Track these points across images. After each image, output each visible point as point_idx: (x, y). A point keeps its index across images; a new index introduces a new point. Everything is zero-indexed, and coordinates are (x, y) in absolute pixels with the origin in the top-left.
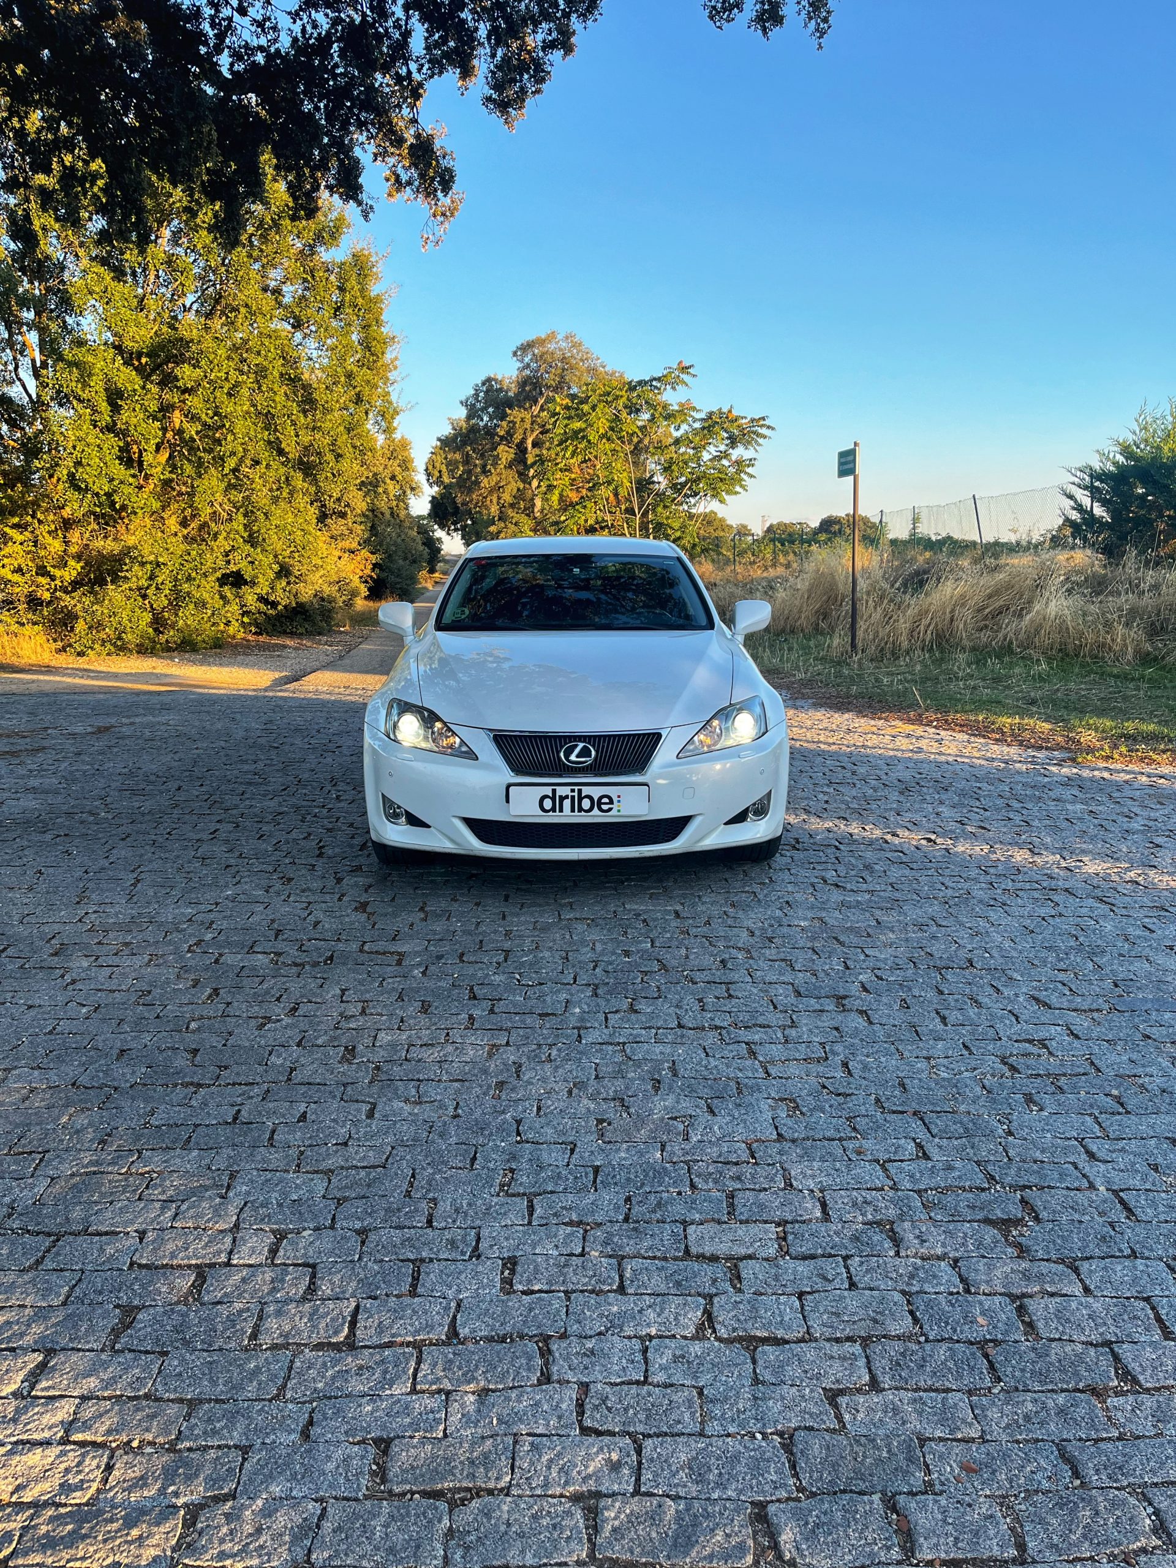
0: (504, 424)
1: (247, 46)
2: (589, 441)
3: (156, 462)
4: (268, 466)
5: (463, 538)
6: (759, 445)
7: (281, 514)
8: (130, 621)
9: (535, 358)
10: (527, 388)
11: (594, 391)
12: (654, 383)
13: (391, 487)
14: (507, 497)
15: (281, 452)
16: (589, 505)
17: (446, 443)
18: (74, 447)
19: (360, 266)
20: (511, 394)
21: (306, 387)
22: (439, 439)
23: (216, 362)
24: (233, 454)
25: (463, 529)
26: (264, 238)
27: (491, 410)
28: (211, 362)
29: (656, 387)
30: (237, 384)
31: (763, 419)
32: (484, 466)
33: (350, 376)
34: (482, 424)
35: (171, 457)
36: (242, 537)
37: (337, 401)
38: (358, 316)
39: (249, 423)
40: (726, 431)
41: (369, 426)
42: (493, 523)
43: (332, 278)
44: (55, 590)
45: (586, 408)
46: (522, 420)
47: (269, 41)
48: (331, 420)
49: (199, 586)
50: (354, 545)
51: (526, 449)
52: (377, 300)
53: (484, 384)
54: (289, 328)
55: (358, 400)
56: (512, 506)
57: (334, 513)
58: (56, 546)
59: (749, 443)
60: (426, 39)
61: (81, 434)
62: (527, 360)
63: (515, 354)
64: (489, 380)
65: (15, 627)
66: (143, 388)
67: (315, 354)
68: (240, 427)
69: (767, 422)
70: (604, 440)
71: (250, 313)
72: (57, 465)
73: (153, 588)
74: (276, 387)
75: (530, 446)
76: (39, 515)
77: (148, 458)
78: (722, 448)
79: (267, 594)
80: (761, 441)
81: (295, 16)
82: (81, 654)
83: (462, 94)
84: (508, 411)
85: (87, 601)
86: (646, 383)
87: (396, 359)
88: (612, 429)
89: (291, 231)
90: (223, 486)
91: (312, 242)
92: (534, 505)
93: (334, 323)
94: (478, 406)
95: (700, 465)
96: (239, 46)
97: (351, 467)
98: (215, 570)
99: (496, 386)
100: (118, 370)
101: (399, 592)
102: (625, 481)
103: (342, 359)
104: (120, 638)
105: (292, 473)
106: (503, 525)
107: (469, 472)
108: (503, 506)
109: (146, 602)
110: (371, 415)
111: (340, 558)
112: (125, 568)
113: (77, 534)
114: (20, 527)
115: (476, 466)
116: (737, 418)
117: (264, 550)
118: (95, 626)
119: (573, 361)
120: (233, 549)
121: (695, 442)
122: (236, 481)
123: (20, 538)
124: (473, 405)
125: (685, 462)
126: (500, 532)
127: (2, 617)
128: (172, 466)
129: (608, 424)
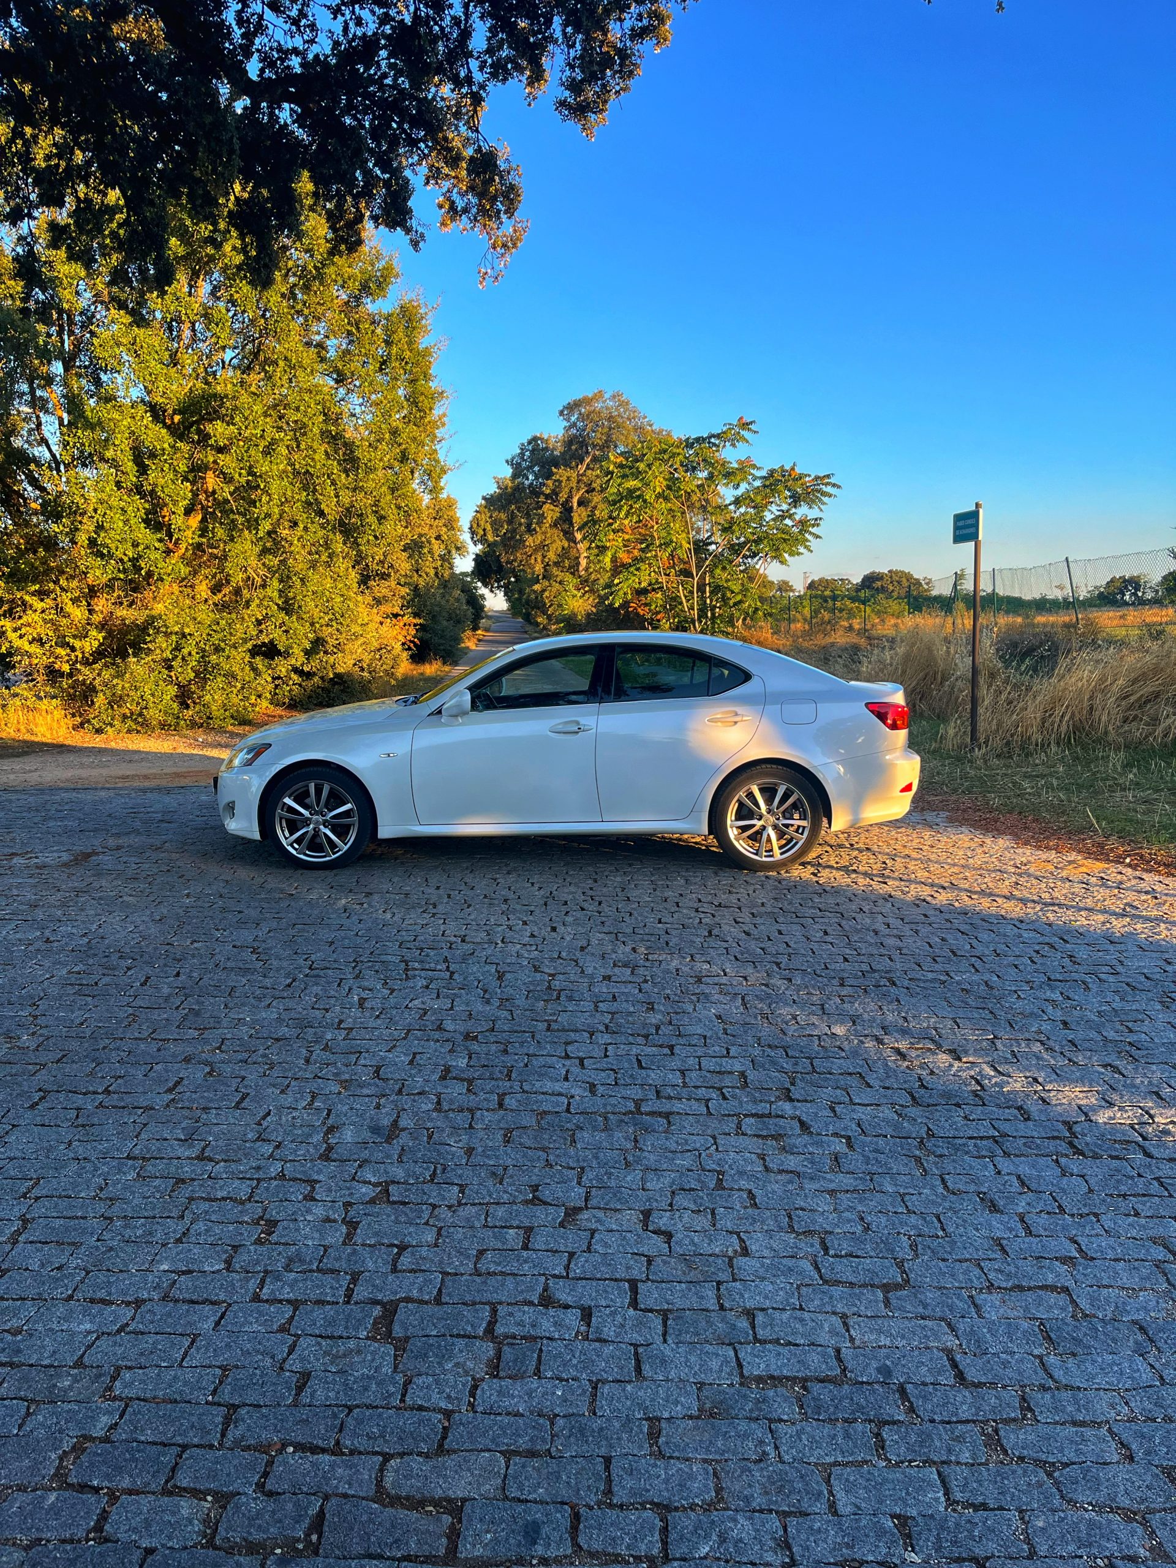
0: (550, 482)
1: (280, 49)
2: (645, 501)
3: (188, 528)
4: (306, 529)
5: (506, 594)
6: (824, 503)
7: (319, 580)
8: (153, 695)
9: (582, 418)
10: (573, 447)
11: (650, 449)
12: (713, 440)
13: (436, 547)
14: (551, 556)
15: (321, 513)
16: (643, 566)
17: (491, 502)
18: (95, 510)
19: (408, 318)
20: (557, 453)
21: (349, 446)
22: (484, 498)
23: (251, 418)
24: (268, 515)
25: (506, 587)
26: (306, 288)
27: (536, 469)
28: (246, 419)
29: (714, 445)
30: (273, 442)
31: (828, 476)
32: (529, 526)
33: (395, 433)
34: (527, 482)
35: (203, 519)
36: (277, 605)
37: (381, 460)
38: (405, 370)
39: (285, 482)
40: (789, 490)
41: (415, 486)
42: (537, 582)
43: (379, 331)
44: (76, 662)
45: (642, 466)
46: (568, 479)
47: (305, 42)
48: (373, 480)
49: (228, 657)
50: (397, 610)
51: (572, 507)
52: (426, 353)
53: (529, 443)
54: (332, 383)
55: (404, 458)
56: (557, 564)
57: (377, 575)
58: (78, 613)
59: (813, 501)
60: (489, 39)
61: (104, 496)
62: (573, 419)
63: (561, 413)
64: (535, 439)
65: (32, 701)
66: (173, 447)
67: (358, 410)
68: (275, 487)
69: (832, 480)
70: (661, 500)
71: (290, 366)
72: (77, 529)
73: (179, 659)
74: (315, 445)
75: (575, 505)
76: (62, 582)
77: (177, 521)
78: (785, 507)
79: (302, 665)
80: (825, 499)
81: (336, 12)
82: (99, 731)
83: (529, 105)
84: (554, 470)
85: (106, 674)
86: (704, 439)
87: (444, 415)
88: (669, 487)
89: (336, 281)
90: (257, 550)
91: (357, 292)
92: (578, 564)
93: (379, 378)
94: (524, 464)
95: (761, 525)
96: (271, 48)
97: (393, 528)
98: (245, 641)
99: (541, 445)
100: (146, 427)
101: (442, 653)
102: (684, 542)
103: (386, 415)
104: (141, 714)
105: (331, 536)
106: (547, 583)
107: (514, 531)
108: (548, 565)
109: (172, 674)
110: (416, 475)
111: (381, 623)
112: (148, 639)
113: (102, 602)
114: (42, 594)
115: (520, 524)
116: (801, 477)
117: (300, 618)
118: (116, 701)
119: (619, 420)
120: (266, 617)
121: (756, 501)
122: (272, 545)
123: (39, 605)
124: (519, 464)
125: (746, 522)
126: (544, 591)
127: (18, 690)
128: (203, 531)
129: (665, 483)
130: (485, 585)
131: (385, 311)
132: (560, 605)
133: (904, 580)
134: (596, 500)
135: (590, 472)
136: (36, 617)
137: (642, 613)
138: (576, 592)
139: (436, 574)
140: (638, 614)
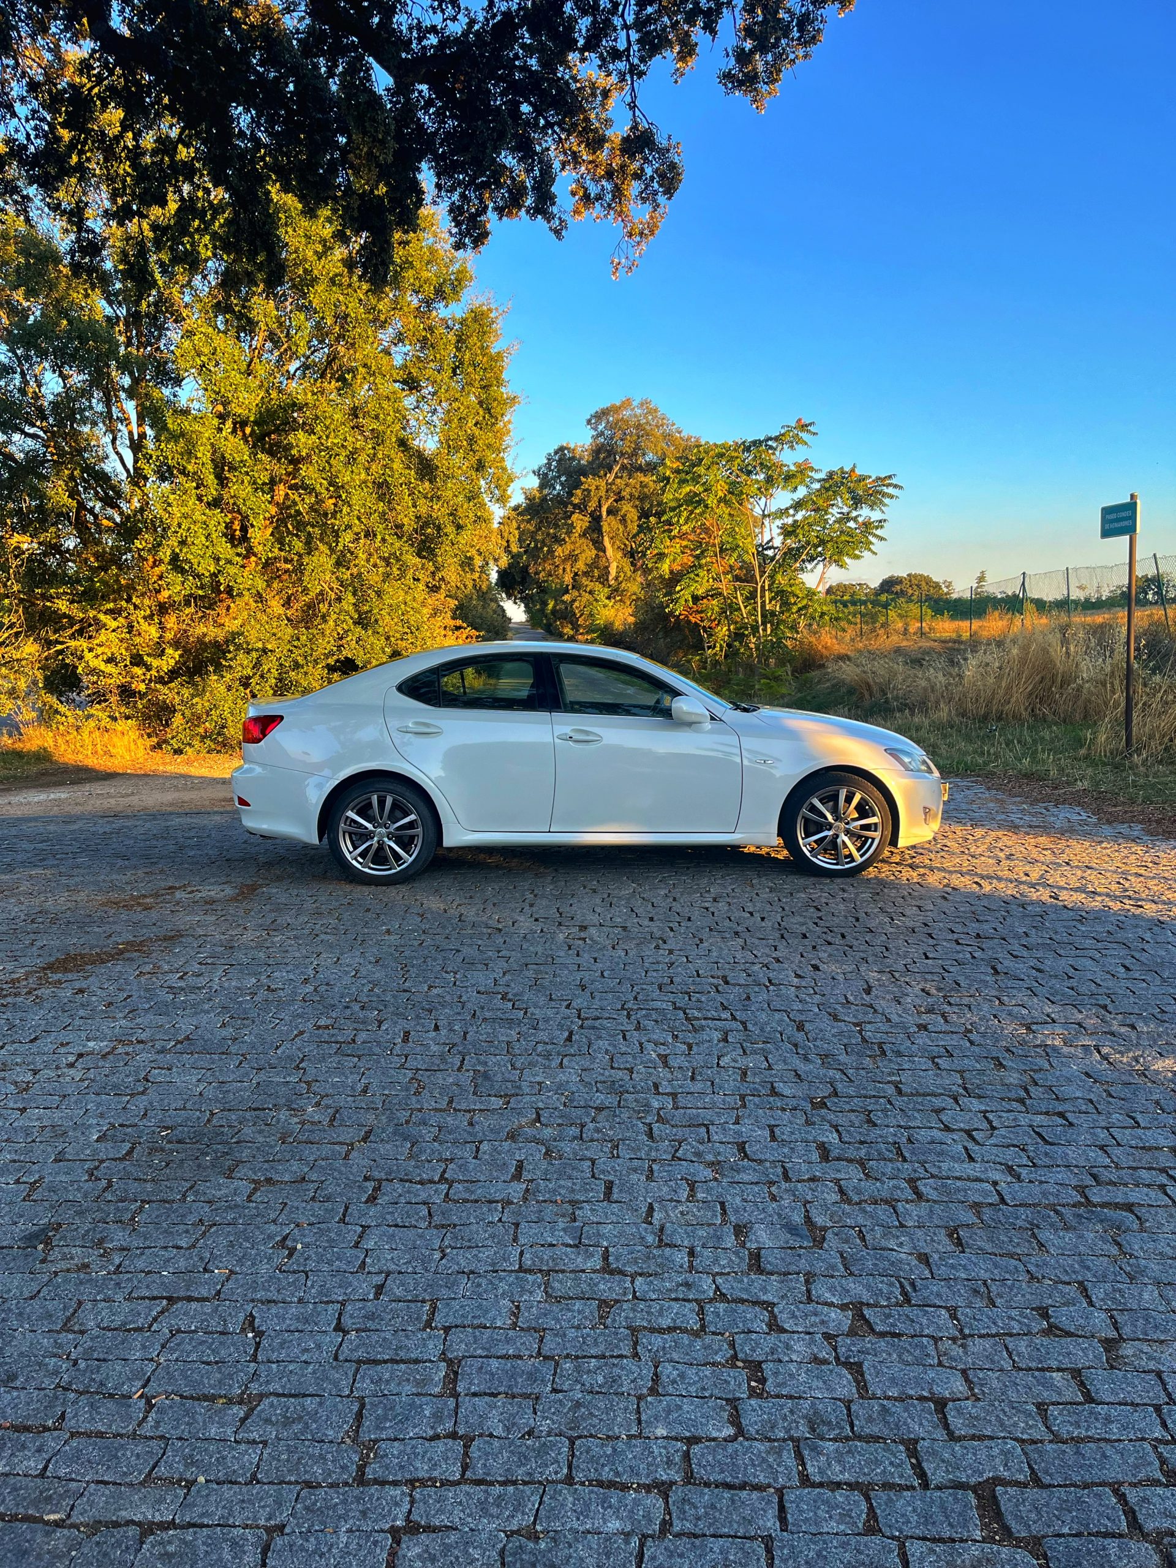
0: (578, 492)
2: (706, 506)
3: (264, 539)
4: (384, 540)
5: (527, 606)
6: (885, 505)
7: (395, 593)
8: (232, 714)
9: (610, 426)
10: (601, 456)
12: (770, 443)
14: (581, 566)
16: (702, 573)
17: (519, 513)
18: (179, 525)
19: (479, 319)
20: (585, 462)
21: (420, 454)
22: (512, 509)
23: (333, 426)
24: (349, 527)
25: (528, 598)
27: (563, 479)
28: (327, 428)
29: (771, 447)
31: (890, 477)
32: (558, 536)
33: (471, 440)
34: (553, 493)
35: (274, 533)
36: (353, 619)
38: (478, 375)
39: (365, 493)
40: (850, 492)
41: (485, 495)
42: (567, 591)
43: (452, 335)
44: (150, 681)
45: (700, 470)
46: (597, 488)
49: (308, 674)
50: (448, 621)
51: (600, 516)
52: (498, 358)
53: (556, 453)
55: (480, 466)
56: (586, 574)
58: (152, 632)
59: (875, 503)
61: (187, 510)
62: (600, 427)
63: (589, 422)
64: (561, 449)
65: (106, 723)
66: (252, 457)
67: (432, 417)
68: (356, 498)
69: (894, 481)
70: (724, 504)
71: (368, 374)
73: (257, 677)
75: (604, 514)
76: (134, 600)
77: (255, 534)
78: (845, 510)
80: (886, 501)
82: (178, 752)
84: (583, 479)
85: (186, 692)
86: (761, 442)
87: (511, 421)
88: (731, 492)
90: (333, 562)
91: (431, 297)
92: (608, 573)
93: (454, 383)
94: (551, 475)
95: (825, 528)
98: (327, 656)
99: (568, 455)
104: (220, 734)
106: (577, 594)
107: (541, 541)
108: (577, 575)
109: (248, 691)
112: (229, 656)
113: (173, 619)
114: (115, 613)
115: (549, 535)
116: (862, 479)
117: (376, 632)
118: (195, 720)
119: (648, 428)
120: (344, 631)
121: (816, 504)
123: (114, 624)
124: (546, 475)
125: (810, 525)
126: (574, 601)
127: (92, 711)
128: (281, 544)
129: (727, 487)
130: (509, 597)
131: (459, 315)
132: (591, 615)
133: (923, 584)
134: (625, 508)
135: (619, 480)
136: (111, 635)
137: (693, 620)
138: (607, 601)
139: (475, 586)
140: (689, 622)
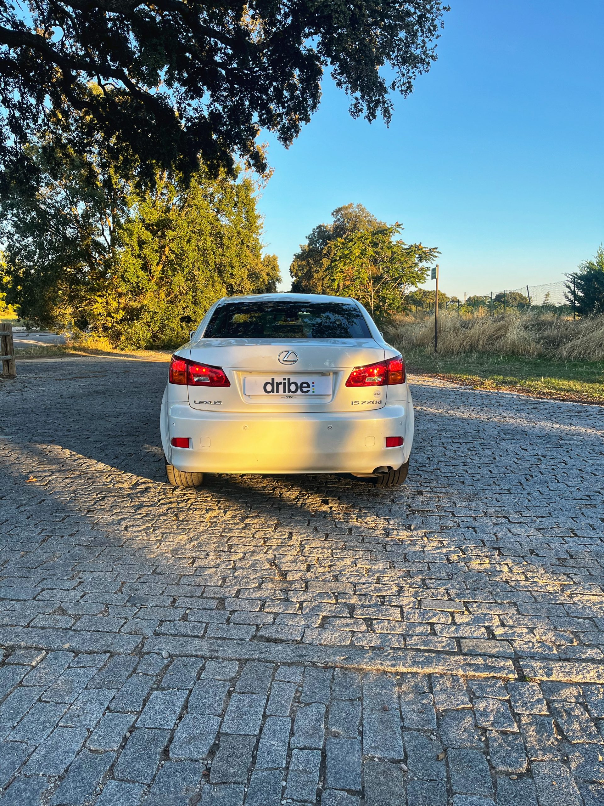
0: (326, 248)
3: (157, 269)
8: (143, 336)
9: (342, 216)
10: (338, 230)
11: (356, 236)
13: (266, 279)
17: (298, 257)
18: (124, 264)
19: (247, 186)
20: (331, 233)
22: (295, 255)
23: (182, 228)
24: (188, 266)
27: (320, 241)
28: (180, 229)
30: (190, 238)
31: (436, 248)
32: (316, 268)
33: (239, 233)
34: (316, 248)
35: (163, 267)
36: (191, 302)
38: (244, 207)
39: (195, 253)
40: (418, 254)
43: (234, 191)
44: (114, 323)
45: (350, 244)
48: (230, 252)
49: (172, 322)
52: (252, 201)
53: (317, 228)
57: (237, 291)
58: (115, 304)
59: (428, 259)
61: (127, 259)
62: (338, 217)
63: (333, 214)
64: (320, 226)
65: (97, 338)
66: (153, 239)
68: (191, 255)
69: (437, 250)
70: (358, 259)
72: (117, 271)
73: (153, 322)
74: (207, 238)
76: (109, 291)
77: (153, 268)
78: (415, 262)
80: (434, 259)
82: (122, 349)
84: (329, 241)
85: (126, 327)
87: (261, 224)
88: (361, 253)
90: (184, 280)
93: (233, 210)
94: (314, 239)
96: (189, 117)
97: (240, 271)
98: (178, 315)
99: (323, 229)
100: (143, 232)
103: (235, 226)
104: (138, 343)
105: (213, 274)
107: (309, 270)
109: (150, 328)
112: (142, 314)
113: (124, 300)
114: (101, 296)
115: (312, 267)
116: (423, 248)
117: (200, 307)
118: (129, 338)
119: (360, 217)
120: (187, 306)
122: (191, 277)
123: (101, 301)
124: (312, 239)
127: (92, 334)
128: (163, 271)
131: (237, 184)
133: (518, 297)
136: (99, 305)
